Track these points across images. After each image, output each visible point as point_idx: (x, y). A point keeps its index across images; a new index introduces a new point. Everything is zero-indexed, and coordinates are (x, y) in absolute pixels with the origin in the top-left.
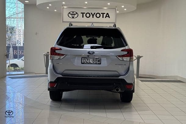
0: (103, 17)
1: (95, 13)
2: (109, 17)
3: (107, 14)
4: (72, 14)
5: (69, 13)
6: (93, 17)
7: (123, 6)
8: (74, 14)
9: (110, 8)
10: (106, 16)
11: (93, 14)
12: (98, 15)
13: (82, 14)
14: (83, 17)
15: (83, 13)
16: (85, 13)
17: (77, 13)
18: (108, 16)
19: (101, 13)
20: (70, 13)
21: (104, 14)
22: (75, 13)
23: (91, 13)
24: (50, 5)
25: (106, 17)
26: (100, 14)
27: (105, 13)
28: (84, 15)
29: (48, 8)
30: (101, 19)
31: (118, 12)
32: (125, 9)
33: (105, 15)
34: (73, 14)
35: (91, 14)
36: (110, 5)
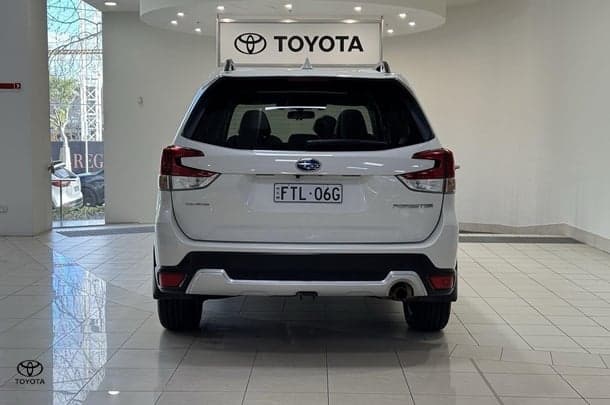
0: (342, 49)
1: (316, 38)
2: (361, 50)
3: (356, 39)
4: (247, 42)
5: (239, 38)
6: (311, 50)
7: (403, 16)
8: (254, 42)
9: (363, 20)
10: (351, 47)
11: (311, 41)
12: (327, 44)
13: (277, 41)
14: (281, 50)
15: (280, 39)
16: (285, 38)
17: (261, 38)
18: (356, 44)
19: (337, 38)
20: (243, 38)
21: (345, 41)
22: (256, 38)
23: (307, 38)
24: (181, 14)
25: (350, 50)
26: (334, 38)
27: (347, 38)
28: (285, 43)
29: (174, 22)
30: (336, 56)
31: (390, 31)
32: (412, 24)
33: (347, 43)
34: (250, 40)
35: (304, 40)
36: (362, 11)
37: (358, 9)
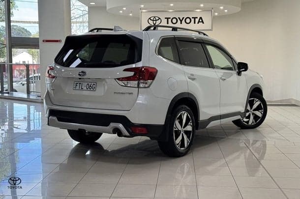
0: (195, 23)
1: (183, 18)
2: (203, 23)
3: (201, 18)
4: (153, 20)
5: (150, 18)
6: (181, 23)
7: (222, 8)
9: (204, 10)
10: (199, 22)
11: (181, 19)
12: (188, 21)
13: (166, 19)
14: (168, 23)
15: (168, 19)
16: (170, 18)
17: (159, 18)
18: (201, 20)
19: (193, 18)
22: (157, 18)
24: (124, 9)
26: (191, 18)
27: (197, 18)
28: (170, 20)
29: (121, 12)
30: (192, 26)
31: (216, 14)
32: (226, 11)
33: (197, 20)
34: (155, 19)
35: (178, 19)
36: (204, 6)
37: (202, 5)
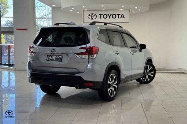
0: (118, 18)
1: (111, 15)
2: (124, 18)
3: (122, 15)
4: (91, 16)
5: (89, 15)
6: (110, 18)
7: (136, 8)
8: (93, 16)
9: (125, 10)
12: (114, 16)
14: (101, 18)
15: (101, 15)
17: (95, 15)
18: (123, 16)
19: (117, 14)
20: (90, 15)
21: (119, 15)
22: (94, 15)
23: (108, 15)
24: (73, 8)
25: (121, 18)
28: (102, 16)
29: (71, 11)
30: (117, 20)
32: (140, 10)
36: (124, 7)
37: (123, 6)
